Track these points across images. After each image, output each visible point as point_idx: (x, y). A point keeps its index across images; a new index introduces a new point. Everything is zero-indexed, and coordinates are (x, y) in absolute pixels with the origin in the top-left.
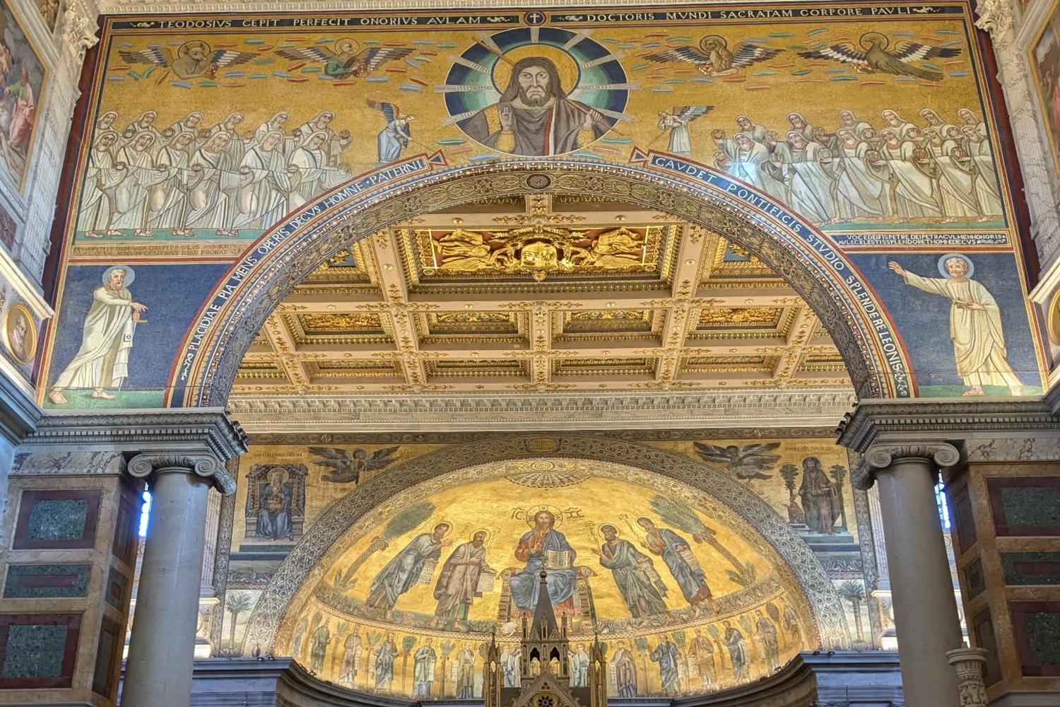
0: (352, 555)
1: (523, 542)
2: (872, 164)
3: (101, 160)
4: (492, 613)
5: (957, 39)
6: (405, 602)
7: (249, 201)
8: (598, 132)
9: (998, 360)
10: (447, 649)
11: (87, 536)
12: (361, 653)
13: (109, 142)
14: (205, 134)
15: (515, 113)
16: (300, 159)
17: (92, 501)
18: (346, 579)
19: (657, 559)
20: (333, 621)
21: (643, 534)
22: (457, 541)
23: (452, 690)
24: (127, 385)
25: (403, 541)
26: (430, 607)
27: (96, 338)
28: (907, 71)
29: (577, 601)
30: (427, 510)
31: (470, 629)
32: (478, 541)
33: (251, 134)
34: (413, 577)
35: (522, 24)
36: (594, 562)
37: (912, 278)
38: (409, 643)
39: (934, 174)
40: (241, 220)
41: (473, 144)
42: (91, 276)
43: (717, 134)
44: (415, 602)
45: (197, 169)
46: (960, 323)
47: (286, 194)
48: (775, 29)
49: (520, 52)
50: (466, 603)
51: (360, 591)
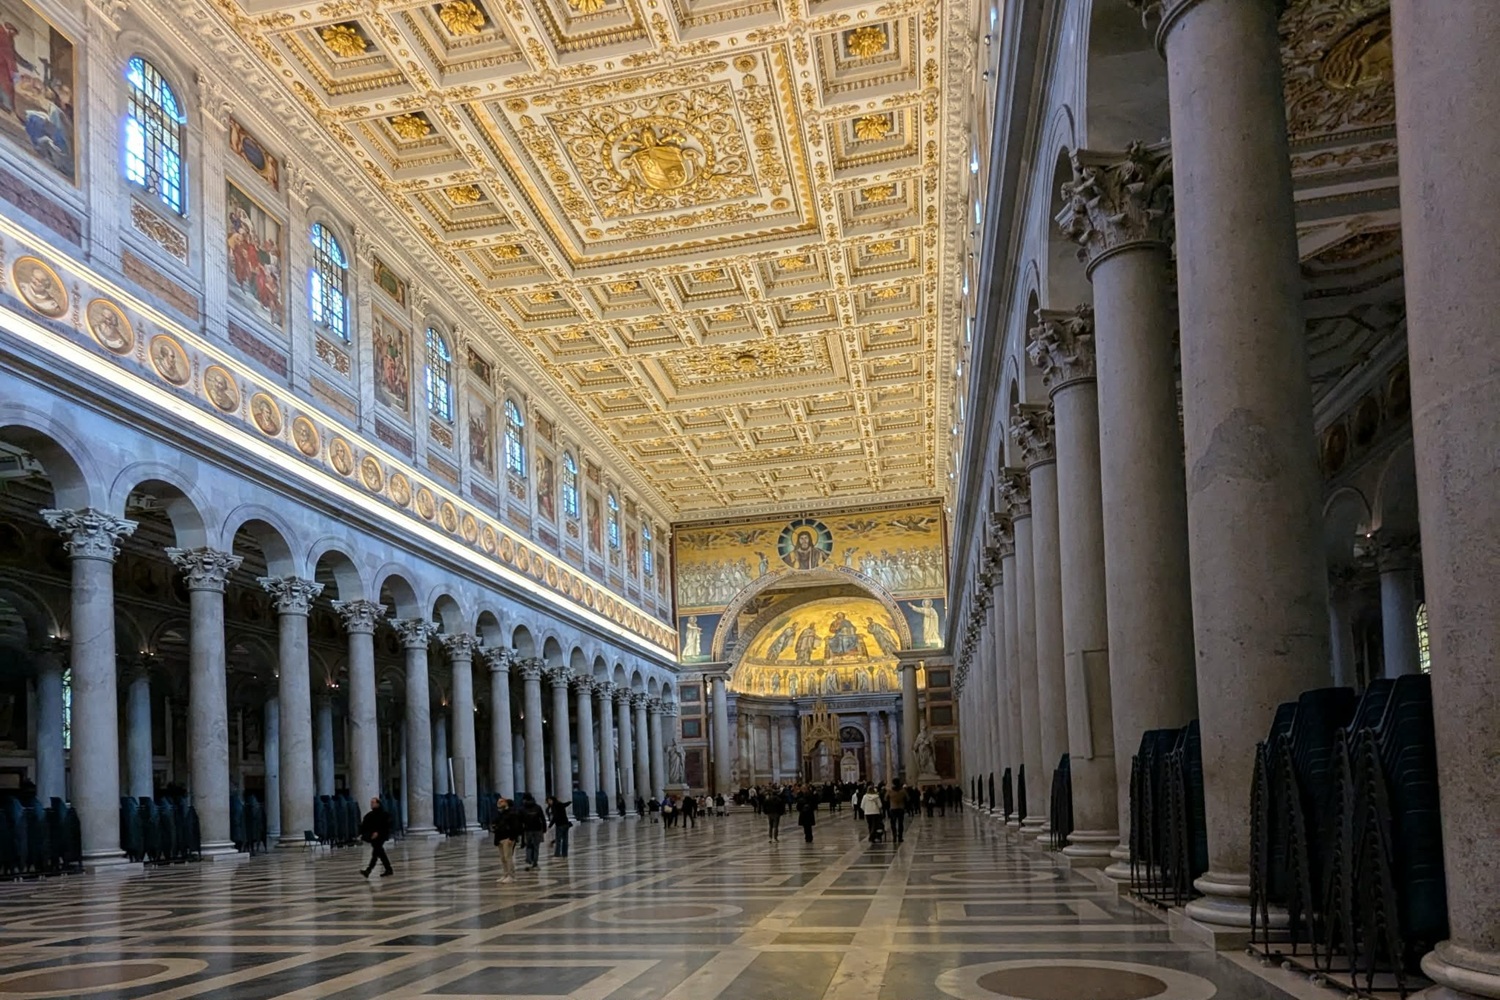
0: (759, 643)
1: (832, 625)
2: (906, 567)
3: (681, 580)
4: (822, 656)
5: (937, 516)
6: (782, 656)
7: (725, 592)
8: (824, 559)
9: (936, 635)
10: (803, 673)
11: (699, 699)
12: (766, 680)
13: (682, 572)
14: (709, 568)
15: (799, 554)
16: (737, 575)
17: (697, 688)
18: (757, 652)
19: (892, 631)
20: (753, 669)
21: (884, 621)
22: (803, 628)
23: (806, 691)
24: (702, 653)
25: (779, 632)
26: (794, 657)
27: (690, 641)
28: (920, 529)
29: (859, 648)
30: (788, 620)
31: (813, 664)
32: (812, 627)
33: (722, 567)
34: (785, 645)
35: (799, 518)
36: (865, 632)
37: (914, 607)
38: (786, 673)
39: (924, 569)
40: (724, 598)
41: (787, 566)
42: (685, 620)
43: (860, 558)
44: (787, 655)
45: (709, 581)
46: (926, 621)
47: (734, 588)
48: (879, 515)
49: (799, 530)
50: (809, 653)
51: (763, 655)
